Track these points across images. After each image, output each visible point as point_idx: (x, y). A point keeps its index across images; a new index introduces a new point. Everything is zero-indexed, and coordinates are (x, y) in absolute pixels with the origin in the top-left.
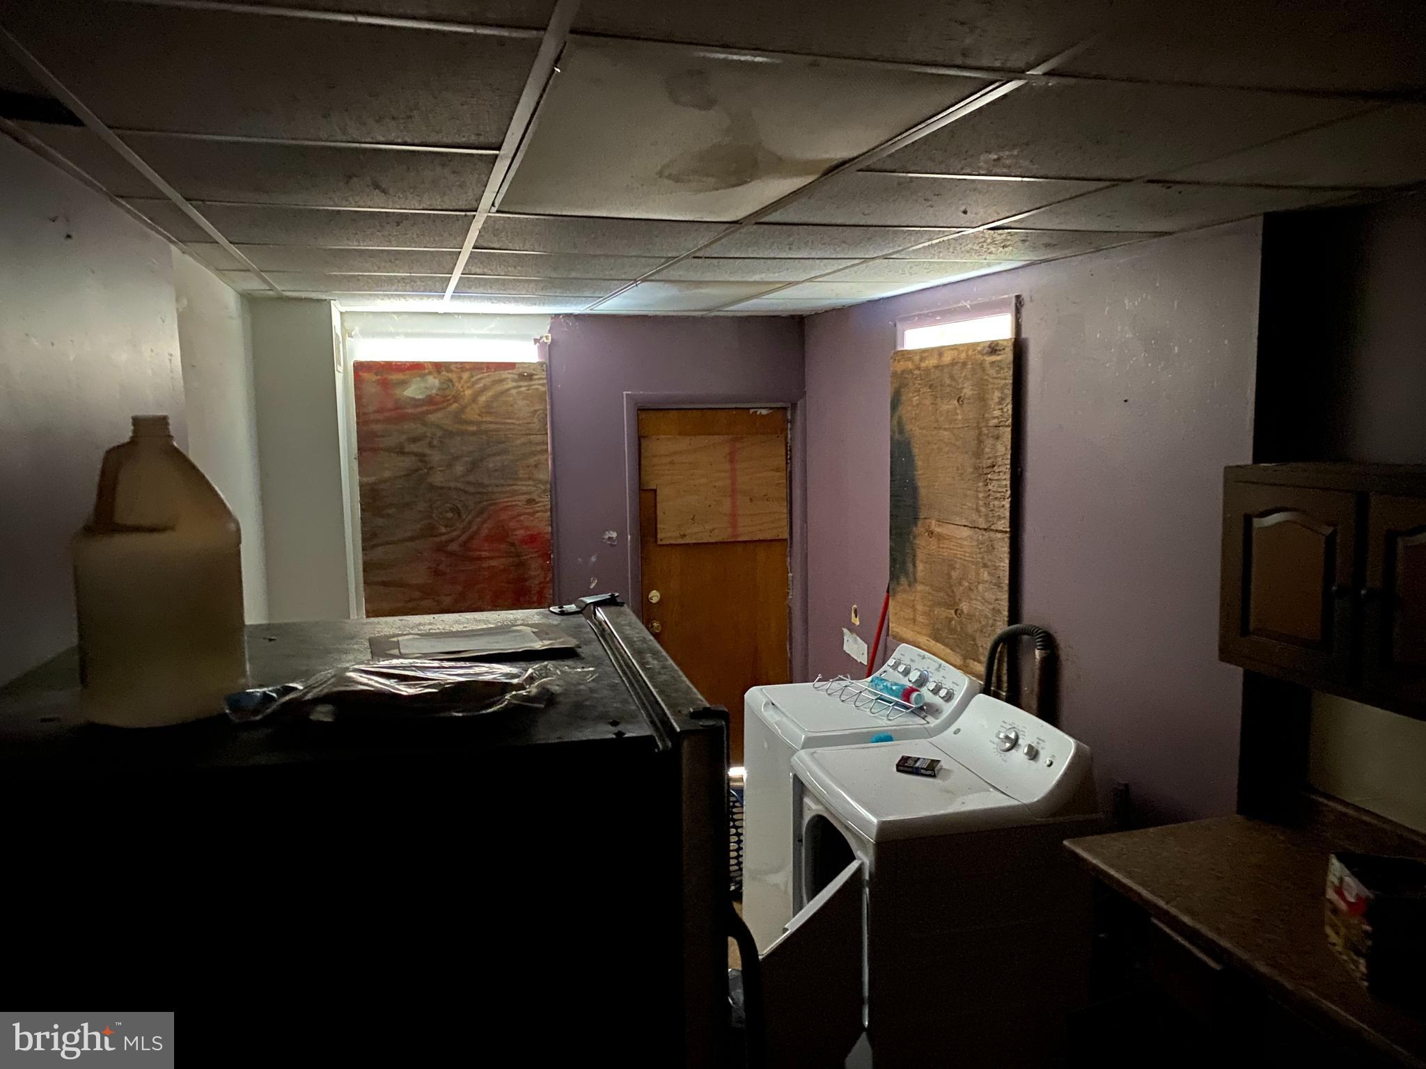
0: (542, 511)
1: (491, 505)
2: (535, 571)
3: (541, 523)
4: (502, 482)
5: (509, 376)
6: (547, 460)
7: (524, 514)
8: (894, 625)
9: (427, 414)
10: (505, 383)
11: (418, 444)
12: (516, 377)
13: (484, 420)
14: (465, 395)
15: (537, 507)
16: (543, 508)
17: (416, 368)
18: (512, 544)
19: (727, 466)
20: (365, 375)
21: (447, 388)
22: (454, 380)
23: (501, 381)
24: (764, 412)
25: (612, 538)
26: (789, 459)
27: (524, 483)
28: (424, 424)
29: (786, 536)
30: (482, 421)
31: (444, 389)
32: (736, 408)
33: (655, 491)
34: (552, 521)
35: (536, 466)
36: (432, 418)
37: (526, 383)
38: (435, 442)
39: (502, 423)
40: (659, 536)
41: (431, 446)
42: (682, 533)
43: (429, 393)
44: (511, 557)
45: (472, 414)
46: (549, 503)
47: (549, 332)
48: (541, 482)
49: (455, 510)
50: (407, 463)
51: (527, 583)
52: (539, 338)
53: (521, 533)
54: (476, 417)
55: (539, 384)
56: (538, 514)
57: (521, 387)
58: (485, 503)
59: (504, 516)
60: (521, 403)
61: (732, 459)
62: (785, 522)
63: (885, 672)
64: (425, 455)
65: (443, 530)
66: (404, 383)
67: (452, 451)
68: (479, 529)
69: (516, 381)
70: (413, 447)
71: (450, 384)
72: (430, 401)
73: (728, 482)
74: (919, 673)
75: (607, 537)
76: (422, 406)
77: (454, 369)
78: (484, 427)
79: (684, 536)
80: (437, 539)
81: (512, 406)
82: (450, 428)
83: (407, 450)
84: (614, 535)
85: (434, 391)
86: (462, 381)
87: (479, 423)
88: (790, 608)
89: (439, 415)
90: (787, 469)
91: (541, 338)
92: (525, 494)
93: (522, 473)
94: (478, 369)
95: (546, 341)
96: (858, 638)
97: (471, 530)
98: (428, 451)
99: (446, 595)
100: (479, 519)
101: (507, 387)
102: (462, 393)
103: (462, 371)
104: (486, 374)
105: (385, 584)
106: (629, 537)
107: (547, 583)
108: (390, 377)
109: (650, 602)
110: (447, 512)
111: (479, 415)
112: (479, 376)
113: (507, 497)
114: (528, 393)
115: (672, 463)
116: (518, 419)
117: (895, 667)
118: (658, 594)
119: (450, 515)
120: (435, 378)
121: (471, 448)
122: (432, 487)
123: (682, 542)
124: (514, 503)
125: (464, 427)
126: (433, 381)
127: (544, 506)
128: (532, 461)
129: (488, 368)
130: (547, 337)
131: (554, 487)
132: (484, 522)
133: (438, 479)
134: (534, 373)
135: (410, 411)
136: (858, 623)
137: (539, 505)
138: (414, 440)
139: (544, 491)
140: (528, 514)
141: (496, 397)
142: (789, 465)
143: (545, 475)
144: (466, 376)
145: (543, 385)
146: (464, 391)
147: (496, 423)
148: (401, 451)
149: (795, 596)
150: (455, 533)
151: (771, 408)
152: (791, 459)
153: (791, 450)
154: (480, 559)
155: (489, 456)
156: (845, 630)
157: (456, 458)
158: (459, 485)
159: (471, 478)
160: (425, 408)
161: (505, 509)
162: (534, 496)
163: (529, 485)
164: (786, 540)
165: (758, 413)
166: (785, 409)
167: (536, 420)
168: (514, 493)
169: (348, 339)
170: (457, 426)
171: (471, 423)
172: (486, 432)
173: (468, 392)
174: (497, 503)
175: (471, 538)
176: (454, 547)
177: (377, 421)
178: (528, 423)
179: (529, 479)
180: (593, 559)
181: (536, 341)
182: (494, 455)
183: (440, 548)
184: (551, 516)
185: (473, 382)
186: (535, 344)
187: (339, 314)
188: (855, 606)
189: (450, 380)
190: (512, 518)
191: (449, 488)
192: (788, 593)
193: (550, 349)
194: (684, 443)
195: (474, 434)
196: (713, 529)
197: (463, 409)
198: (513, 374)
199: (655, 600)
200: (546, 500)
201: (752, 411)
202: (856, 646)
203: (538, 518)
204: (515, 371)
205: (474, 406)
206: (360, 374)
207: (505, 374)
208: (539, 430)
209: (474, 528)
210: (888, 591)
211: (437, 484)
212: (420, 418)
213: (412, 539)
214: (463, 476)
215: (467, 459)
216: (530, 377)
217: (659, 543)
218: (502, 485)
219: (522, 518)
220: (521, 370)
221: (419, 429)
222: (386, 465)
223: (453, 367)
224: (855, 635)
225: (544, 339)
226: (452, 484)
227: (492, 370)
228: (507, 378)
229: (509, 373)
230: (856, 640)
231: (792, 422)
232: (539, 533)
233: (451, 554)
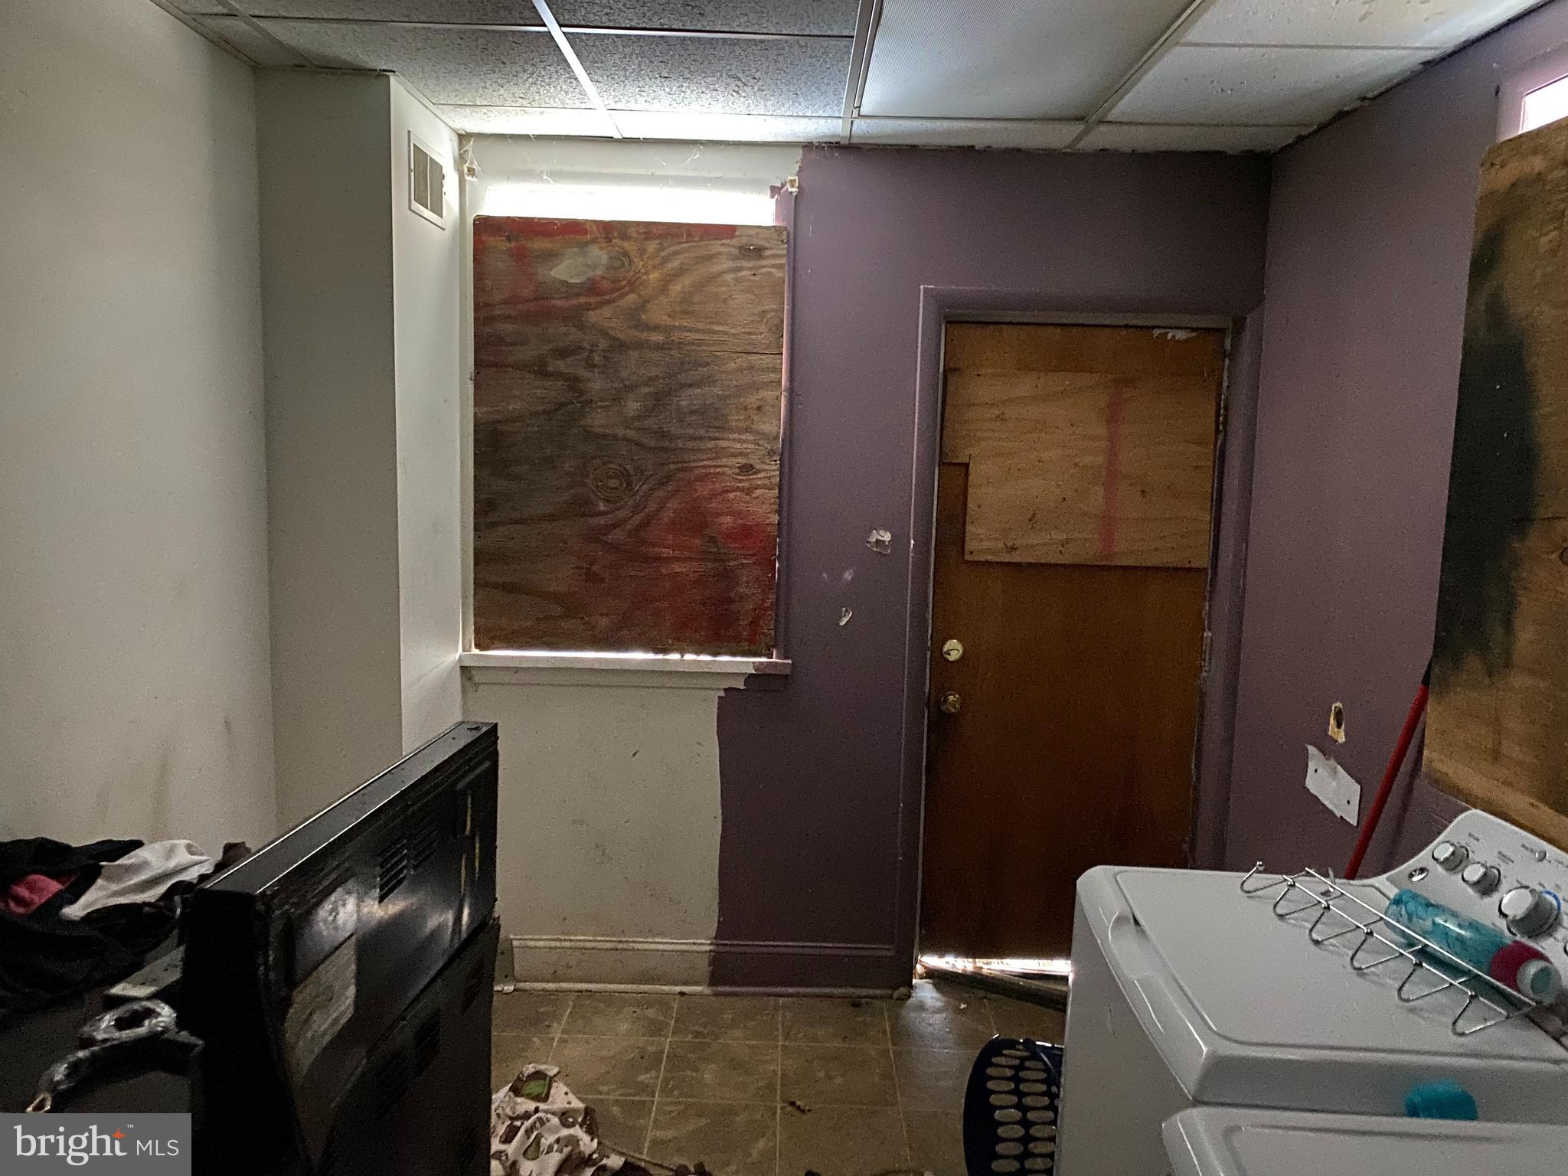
0: (764, 487)
1: (683, 470)
2: (747, 588)
3: (762, 507)
4: (702, 432)
5: (723, 249)
6: (778, 398)
7: (738, 489)
8: (1435, 755)
9: (588, 309)
10: (715, 261)
11: (570, 360)
12: (735, 251)
13: (677, 324)
14: (648, 280)
15: (759, 479)
16: (767, 482)
17: (572, 230)
18: (713, 540)
19: (1101, 431)
20: (492, 241)
21: (620, 268)
22: (632, 254)
23: (710, 258)
24: (1181, 335)
25: (884, 541)
26: (1222, 426)
27: (736, 436)
28: (581, 327)
29: (1204, 562)
30: (674, 326)
31: (614, 268)
32: (1127, 326)
33: (967, 466)
34: (780, 505)
35: (759, 408)
36: (594, 317)
37: (750, 264)
38: (597, 359)
39: (704, 332)
40: (970, 545)
41: (590, 366)
42: (1010, 544)
43: (591, 274)
44: (708, 560)
45: (658, 313)
46: (778, 472)
47: (798, 174)
48: (765, 436)
49: (626, 477)
50: (547, 391)
51: (733, 607)
52: (779, 185)
53: (727, 520)
54: (664, 320)
55: (773, 266)
56: (758, 492)
57: (740, 269)
58: (672, 467)
59: (702, 490)
60: (740, 298)
62: (1205, 539)
63: (1422, 873)
64: (576, 379)
65: (602, 507)
66: (551, 256)
67: (624, 374)
68: (659, 510)
69: (735, 258)
70: (562, 366)
71: (626, 261)
72: (592, 288)
73: (1101, 459)
74: (1525, 895)
75: (873, 539)
76: (578, 295)
77: (635, 235)
78: (676, 336)
79: (1013, 549)
80: (593, 521)
81: (725, 301)
82: (621, 336)
83: (550, 369)
84: (887, 537)
85: (599, 272)
86: (645, 257)
87: (667, 330)
88: (1202, 695)
89: (606, 312)
90: (1216, 442)
91: (783, 185)
92: (734, 456)
93: (736, 419)
94: (673, 236)
95: (790, 190)
96: (1339, 767)
97: (647, 510)
98: (582, 373)
99: (601, 615)
100: (661, 493)
101: (717, 268)
102: (645, 277)
103: (646, 239)
104: (684, 245)
105: (508, 588)
106: (912, 542)
107: (767, 609)
108: (529, 244)
109: (947, 660)
110: (611, 477)
111: (669, 316)
112: (677, 248)
113: (708, 459)
114: (754, 281)
115: (1000, 418)
116: (734, 326)
118: (960, 647)
119: (613, 483)
120: (601, 248)
121: (654, 372)
122: (589, 435)
123: (1006, 558)
124: (718, 470)
125: (644, 336)
126: (599, 255)
127: (770, 478)
128: (753, 399)
129: (689, 235)
130: (792, 182)
131: (788, 453)
132: (668, 498)
133: (597, 420)
134: (767, 245)
135: (559, 303)
136: (1342, 738)
137: (759, 476)
138: (562, 353)
139: (771, 453)
140: (742, 490)
141: (700, 286)
142: (1221, 437)
143: (775, 425)
144: (652, 247)
145: (780, 267)
146: (646, 273)
147: (698, 331)
148: (541, 371)
149: (1213, 673)
150: (621, 514)
151: (1193, 330)
152: (1225, 424)
153: (1226, 408)
154: (658, 558)
155: (684, 386)
156: (1311, 749)
157: (630, 388)
158: (631, 433)
159: (651, 423)
160: (582, 300)
161: (702, 478)
162: (753, 460)
163: (744, 441)
164: (1204, 570)
165: (1170, 336)
166: (1221, 331)
167: (762, 328)
168: (719, 453)
169: (468, 178)
170: (633, 333)
171: (656, 328)
172: (680, 344)
173: (654, 276)
174: (691, 469)
175: (646, 523)
176: (618, 536)
177: (507, 318)
178: (750, 334)
179: (747, 430)
180: (848, 576)
181: (774, 190)
182: (690, 385)
183: (596, 536)
184: (780, 497)
185: (663, 257)
186: (772, 197)
187: (457, 137)
188: (1339, 704)
189: (626, 254)
190: (714, 495)
191: (615, 438)
192: (1201, 667)
193: (795, 205)
194: (1025, 386)
195: (659, 347)
196: (1068, 541)
197: (642, 307)
198: (729, 245)
199: (954, 656)
200: (772, 468)
201: (1156, 332)
202: (1334, 784)
203: (755, 498)
204: (734, 242)
205: (664, 299)
206: (484, 238)
207: (717, 246)
208: (768, 346)
209: (652, 507)
210: (1425, 683)
211: (596, 430)
212: (574, 318)
213: (552, 518)
214: (639, 418)
215: (646, 390)
216: (759, 252)
217: (968, 557)
218: (701, 438)
219: (731, 495)
220: (744, 240)
221: (574, 335)
222: (516, 393)
223: (632, 232)
224: (1332, 762)
225: (788, 186)
226: (621, 432)
227: (697, 239)
228: (719, 253)
229: (723, 244)
230: (1335, 771)
231: (1232, 356)
232: (758, 525)
233: (613, 547)
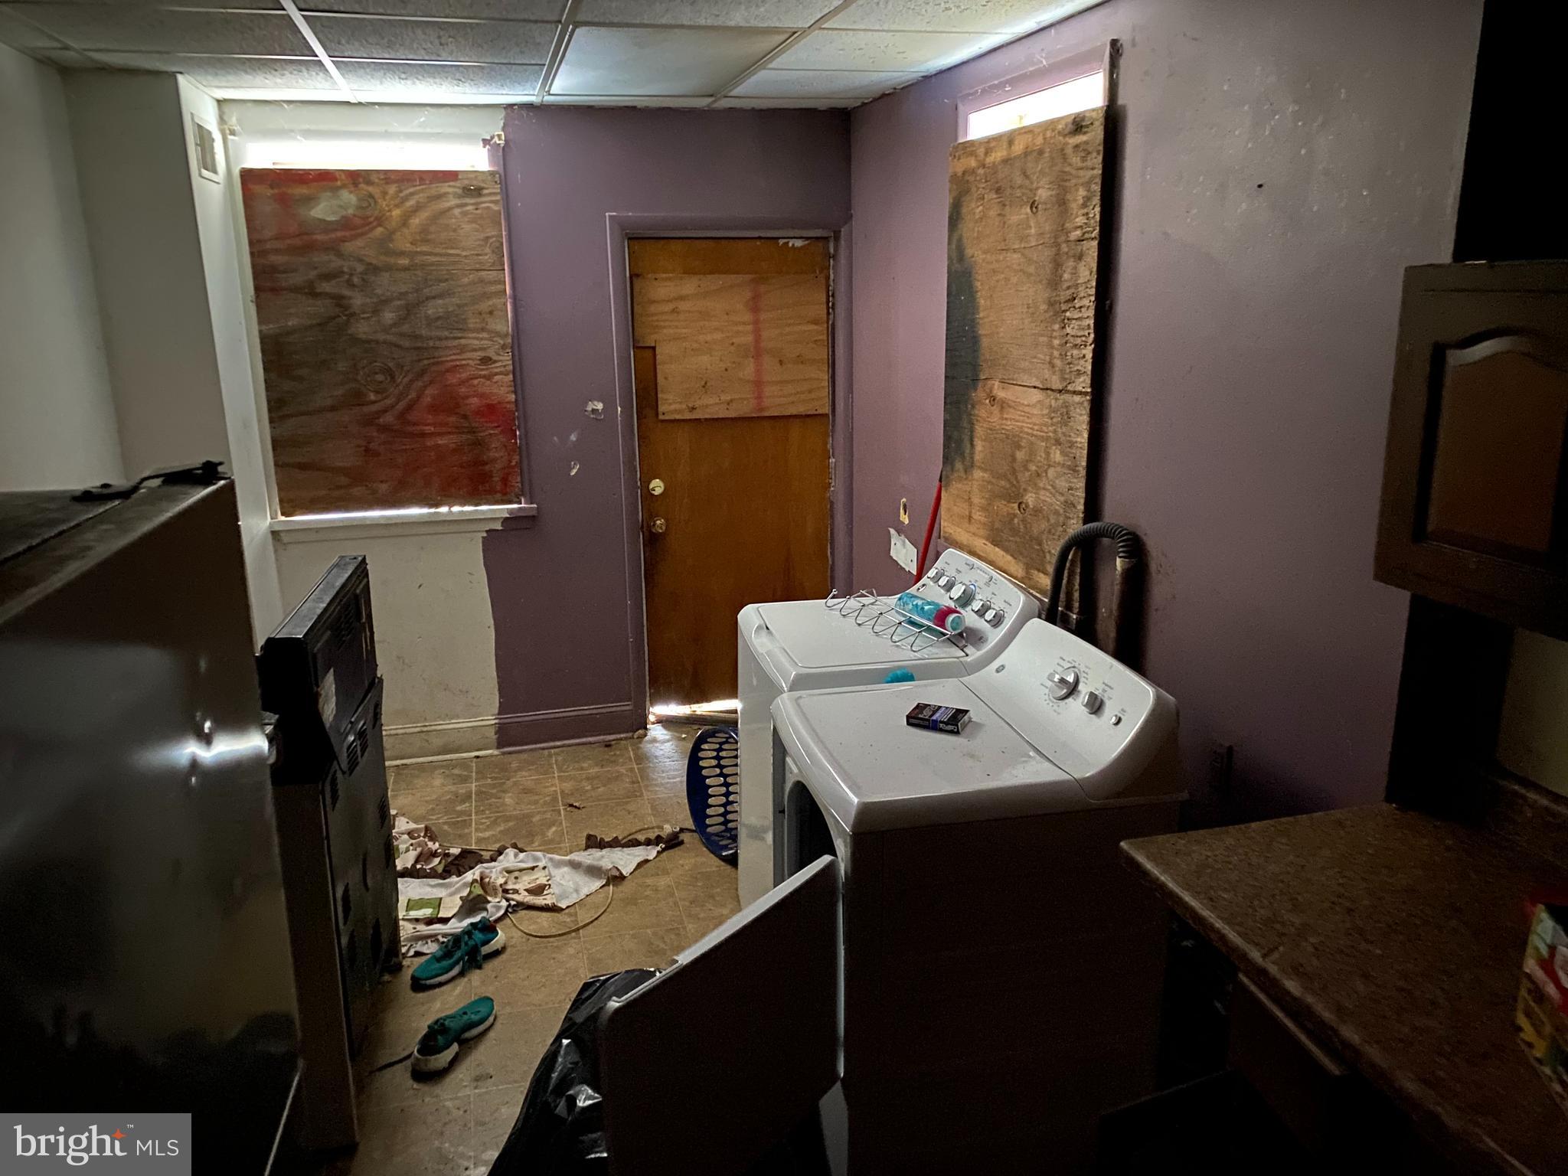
0: (501, 373)
1: (434, 364)
2: (496, 453)
3: (501, 389)
4: (446, 333)
5: (450, 190)
6: (505, 304)
7: (480, 377)
8: (946, 524)
9: (344, 241)
10: (444, 199)
11: (333, 282)
12: (459, 191)
13: (418, 250)
14: (391, 216)
15: (496, 368)
16: (502, 369)
17: (324, 178)
18: (465, 417)
19: (748, 317)
20: (258, 189)
21: (367, 207)
22: (376, 196)
23: (440, 197)
24: (799, 243)
25: (598, 410)
26: (831, 308)
27: (474, 335)
28: (339, 255)
29: (827, 410)
30: (417, 252)
31: (362, 208)
32: (760, 238)
33: (654, 348)
34: (515, 386)
35: (491, 313)
36: (349, 247)
37: (473, 201)
38: (356, 280)
39: (441, 255)
40: (661, 409)
41: (351, 285)
42: (690, 405)
43: (344, 213)
44: (463, 433)
45: (402, 242)
46: (511, 362)
47: (503, 129)
48: (498, 334)
49: (390, 373)
50: (321, 308)
51: (487, 468)
52: (489, 138)
53: (475, 401)
54: (408, 247)
55: (491, 202)
56: (497, 378)
57: (466, 205)
58: (426, 362)
59: (452, 379)
60: (467, 227)
61: (755, 309)
62: (825, 392)
63: (924, 585)
64: (342, 297)
65: (372, 397)
66: (309, 200)
67: (379, 291)
68: (419, 397)
69: (460, 197)
70: (326, 287)
71: (370, 200)
72: (346, 224)
73: (749, 339)
74: (963, 587)
75: (589, 408)
76: (336, 230)
77: (377, 181)
78: (418, 259)
79: (693, 408)
80: (366, 409)
81: (455, 230)
82: (374, 262)
83: (318, 291)
84: (600, 406)
85: (351, 211)
86: (387, 198)
87: (412, 255)
88: (832, 503)
89: (360, 243)
90: (828, 323)
91: (492, 138)
92: (475, 350)
93: (473, 322)
94: (408, 180)
95: (498, 142)
96: (907, 541)
97: (410, 397)
98: (346, 292)
99: (382, 482)
100: (420, 384)
101: (448, 205)
102: (388, 214)
103: (387, 183)
104: (418, 188)
105: (302, 467)
106: (619, 409)
107: (513, 467)
108: (290, 191)
109: (653, 495)
110: (376, 373)
111: (412, 243)
112: (412, 190)
113: (454, 354)
114: (477, 214)
115: (674, 311)
116: (464, 249)
117: (936, 579)
118: (662, 485)
119: (380, 377)
120: (351, 192)
121: (404, 288)
122: (355, 340)
123: (688, 416)
124: (464, 362)
125: (392, 260)
126: (349, 198)
127: (505, 366)
128: (484, 306)
129: (421, 179)
130: (499, 136)
131: (517, 344)
132: (425, 387)
133: (362, 329)
134: (483, 185)
135: (319, 237)
136: (907, 522)
137: (497, 365)
138: (328, 277)
139: (504, 347)
140: (484, 377)
141: (434, 219)
142: (831, 317)
143: (505, 324)
144: (392, 189)
145: (495, 202)
146: (390, 211)
147: (436, 255)
148: (310, 291)
149: (837, 487)
150: (388, 402)
151: (807, 238)
152: (833, 308)
153: (833, 296)
154: (423, 435)
155: (428, 298)
156: (892, 531)
157: (385, 302)
158: (389, 337)
159: (405, 328)
160: (339, 234)
161: (454, 369)
162: (491, 353)
163: (482, 339)
164: (826, 415)
165: (790, 245)
166: (826, 239)
167: (488, 250)
168: (463, 349)
169: (230, 137)
170: (383, 258)
171: (402, 254)
172: (423, 266)
173: (396, 212)
174: (442, 362)
175: (410, 407)
176: (388, 418)
177: (277, 251)
178: (478, 255)
179: (483, 330)
180: (573, 438)
181: (486, 142)
182: (434, 298)
183: (369, 421)
184: (514, 380)
185: (402, 198)
186: (484, 147)
187: (215, 104)
188: (904, 500)
189: (371, 196)
190: (462, 382)
191: (377, 342)
192: (830, 484)
193: (503, 153)
194: (690, 286)
195: (406, 269)
196: (731, 401)
197: (390, 236)
198: (454, 187)
199: (658, 491)
200: (506, 359)
201: (781, 242)
202: (905, 551)
203: (496, 382)
204: (458, 184)
205: (406, 231)
206: (251, 186)
207: (446, 188)
208: (493, 264)
209: (413, 395)
210: (940, 481)
211: (360, 336)
212: (333, 248)
213: (333, 409)
214: (394, 325)
215: (399, 303)
216: (478, 192)
217: (661, 417)
218: (447, 338)
219: (476, 382)
220: (466, 182)
221: (336, 263)
222: (292, 311)
223: (374, 178)
224: (903, 537)
225: (496, 139)
226: (381, 337)
227: (428, 182)
228: (448, 193)
229: (449, 186)
230: (904, 542)
231: (834, 257)
232: (499, 403)
233: (384, 428)
